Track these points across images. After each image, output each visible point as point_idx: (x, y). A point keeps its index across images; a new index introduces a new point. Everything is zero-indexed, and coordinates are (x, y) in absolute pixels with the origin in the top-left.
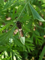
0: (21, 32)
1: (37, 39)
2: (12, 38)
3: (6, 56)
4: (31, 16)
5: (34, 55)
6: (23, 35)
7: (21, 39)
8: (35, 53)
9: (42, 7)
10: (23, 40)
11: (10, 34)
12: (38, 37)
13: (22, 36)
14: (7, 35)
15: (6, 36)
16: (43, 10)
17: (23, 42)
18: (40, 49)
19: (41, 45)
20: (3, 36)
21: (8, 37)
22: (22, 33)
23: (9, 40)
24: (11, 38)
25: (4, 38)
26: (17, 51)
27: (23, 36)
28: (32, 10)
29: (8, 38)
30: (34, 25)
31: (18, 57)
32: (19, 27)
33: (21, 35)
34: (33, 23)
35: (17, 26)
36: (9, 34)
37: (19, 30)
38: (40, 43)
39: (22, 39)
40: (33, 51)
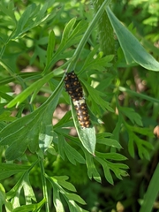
0: (80, 109)
1: (132, 138)
2: (50, 135)
3: (29, 201)
4: (111, 57)
5: (121, 197)
6: (87, 120)
7: (82, 136)
8: (122, 192)
9: (145, 26)
10: (91, 139)
11: (40, 118)
12: (137, 129)
13: (85, 125)
14: (31, 124)
15: (26, 127)
16: (148, 37)
17: (89, 144)
18: (140, 175)
19: (148, 157)
20: (17, 125)
21: (34, 128)
22: (86, 115)
23: (38, 142)
24: (45, 133)
25: (21, 135)
26: (68, 178)
27: (90, 125)
28: (119, 33)
29: (35, 134)
30: (123, 89)
31: (72, 202)
32: (74, 92)
33: (83, 120)
34: (118, 83)
35: (67, 90)
36: (37, 118)
37: (76, 103)
38: (145, 151)
39: (87, 136)
40: (121, 178)
